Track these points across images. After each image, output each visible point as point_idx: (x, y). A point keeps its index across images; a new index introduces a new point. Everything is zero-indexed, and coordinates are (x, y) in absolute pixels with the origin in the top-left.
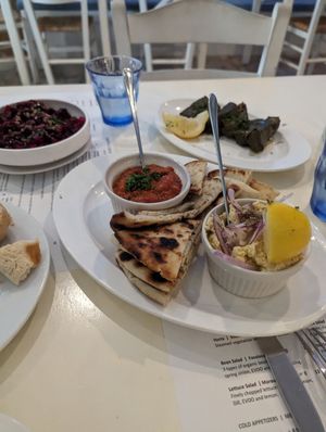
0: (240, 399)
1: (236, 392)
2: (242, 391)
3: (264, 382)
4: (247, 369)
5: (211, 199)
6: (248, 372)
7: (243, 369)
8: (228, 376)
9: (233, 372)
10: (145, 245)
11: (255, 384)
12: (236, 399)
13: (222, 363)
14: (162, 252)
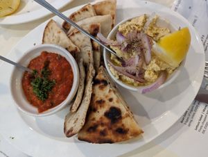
0: (203, 128)
1: (199, 128)
2: (201, 124)
3: (204, 111)
4: (192, 113)
5: (90, 48)
6: (194, 114)
7: (191, 115)
8: (189, 125)
9: (189, 121)
10: (105, 130)
11: (202, 116)
12: (202, 130)
13: (182, 122)
14: (119, 125)
